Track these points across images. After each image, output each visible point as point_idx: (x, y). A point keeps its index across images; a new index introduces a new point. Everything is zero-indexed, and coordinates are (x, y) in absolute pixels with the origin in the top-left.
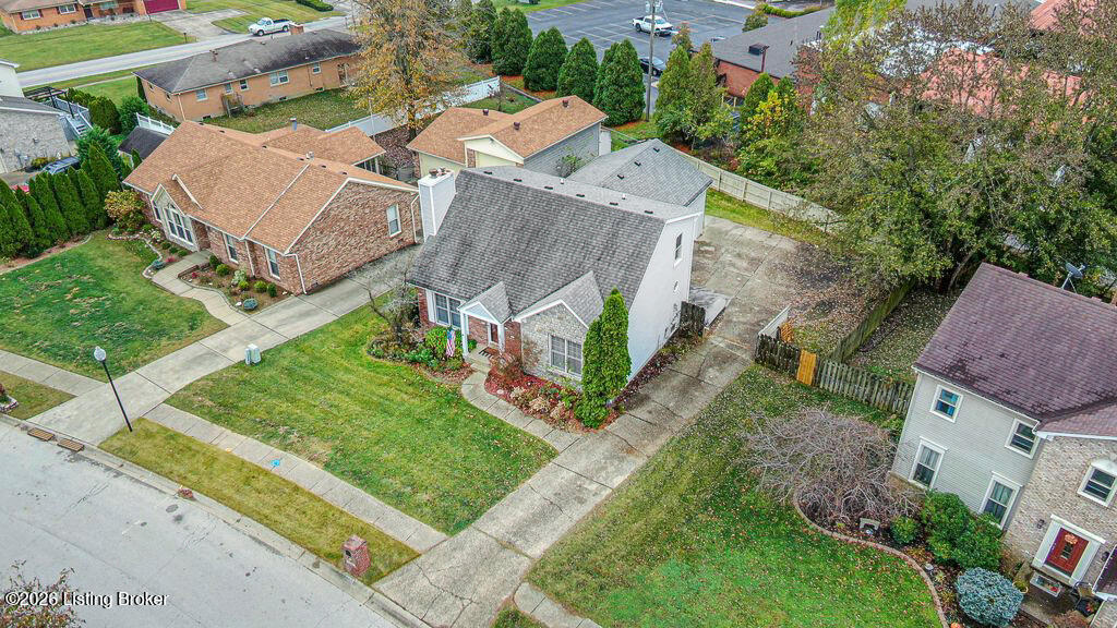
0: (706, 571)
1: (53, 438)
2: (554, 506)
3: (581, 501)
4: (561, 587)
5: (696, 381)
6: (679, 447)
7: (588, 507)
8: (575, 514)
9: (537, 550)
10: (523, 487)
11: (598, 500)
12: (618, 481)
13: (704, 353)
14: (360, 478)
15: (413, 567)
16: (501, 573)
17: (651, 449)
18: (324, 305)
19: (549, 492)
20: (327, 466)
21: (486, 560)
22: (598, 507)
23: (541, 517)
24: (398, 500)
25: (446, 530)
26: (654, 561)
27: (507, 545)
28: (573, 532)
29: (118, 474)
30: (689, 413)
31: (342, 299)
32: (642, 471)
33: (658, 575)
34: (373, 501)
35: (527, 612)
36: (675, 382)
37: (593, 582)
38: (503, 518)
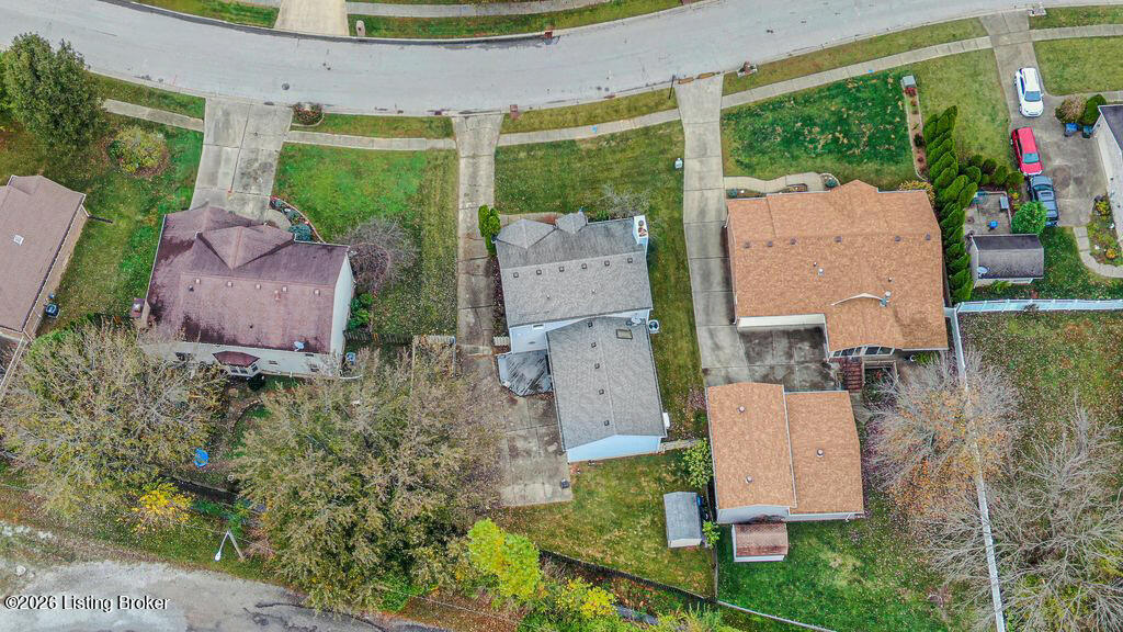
0: (401, 195)
1: (698, 78)
2: (474, 185)
3: (466, 195)
4: (443, 154)
5: (475, 306)
6: (451, 252)
7: (461, 194)
8: (463, 188)
9: (463, 162)
10: (493, 185)
11: (461, 200)
12: (461, 216)
13: (485, 333)
14: (555, 145)
15: (498, 128)
16: (466, 146)
17: (461, 243)
18: (703, 226)
19: (481, 190)
20: (574, 141)
21: (476, 147)
22: (458, 196)
23: (474, 176)
24: (530, 148)
25: (501, 148)
26: (421, 187)
27: (474, 157)
28: (457, 178)
29: (647, 85)
30: (462, 278)
31: (702, 238)
32: (456, 227)
33: (415, 183)
34: (539, 140)
35: (446, 139)
36: (483, 297)
37: (433, 162)
38: (486, 168)
